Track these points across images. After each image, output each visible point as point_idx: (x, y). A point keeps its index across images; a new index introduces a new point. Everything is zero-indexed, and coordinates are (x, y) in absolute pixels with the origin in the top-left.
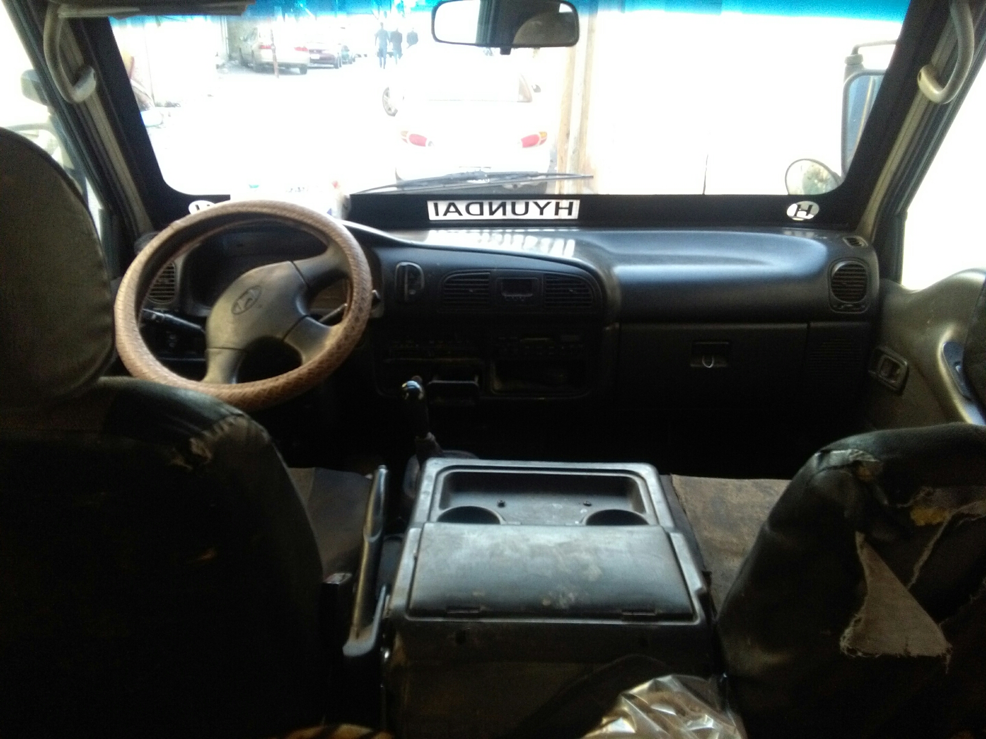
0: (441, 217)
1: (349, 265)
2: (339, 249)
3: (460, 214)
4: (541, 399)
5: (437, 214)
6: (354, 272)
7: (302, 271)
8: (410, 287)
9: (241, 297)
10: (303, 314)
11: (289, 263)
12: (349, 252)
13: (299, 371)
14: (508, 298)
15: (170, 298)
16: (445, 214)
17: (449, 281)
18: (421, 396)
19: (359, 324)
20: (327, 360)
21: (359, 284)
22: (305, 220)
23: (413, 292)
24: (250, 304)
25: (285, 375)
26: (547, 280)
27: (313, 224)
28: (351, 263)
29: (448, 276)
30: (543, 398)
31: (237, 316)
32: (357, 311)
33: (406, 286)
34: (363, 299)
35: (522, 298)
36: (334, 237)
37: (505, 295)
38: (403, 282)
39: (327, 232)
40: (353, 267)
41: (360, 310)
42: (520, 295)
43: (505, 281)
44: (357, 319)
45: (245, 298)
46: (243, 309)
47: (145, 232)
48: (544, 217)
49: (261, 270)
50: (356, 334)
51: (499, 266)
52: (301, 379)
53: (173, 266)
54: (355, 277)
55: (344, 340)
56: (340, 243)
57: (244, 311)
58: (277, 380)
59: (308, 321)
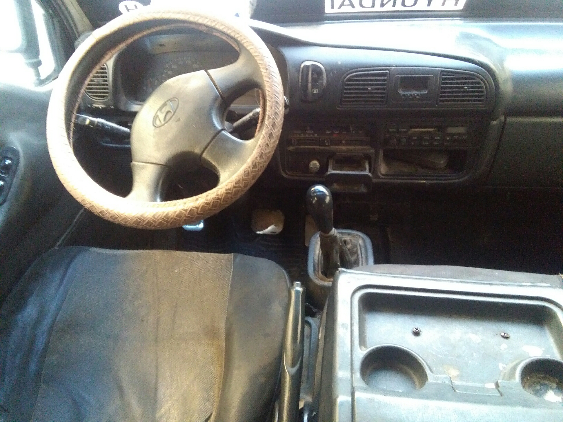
0: (336, 10)
1: (262, 76)
2: (251, 58)
3: (353, 7)
4: (422, 182)
5: (332, 7)
6: (266, 84)
7: (216, 82)
8: (313, 86)
9: (160, 109)
10: (220, 128)
11: (203, 72)
12: (261, 62)
13: (217, 191)
14: (404, 95)
15: (105, 96)
16: (340, 7)
17: (349, 80)
18: (328, 199)
19: (273, 140)
20: (243, 180)
21: (272, 98)
22: (217, 27)
23: (315, 91)
24: (168, 117)
25: (204, 194)
26: (444, 77)
27: (225, 30)
28: (263, 73)
29: (348, 75)
30: (424, 182)
31: (157, 130)
32: (270, 127)
33: (310, 85)
34: (276, 113)
35: (418, 95)
36: (245, 45)
37: (401, 92)
38: (307, 81)
39: (239, 39)
40: (265, 79)
41: (274, 125)
42: (415, 92)
43: (402, 78)
44: (271, 135)
45: (165, 110)
46: (163, 122)
47: (83, 32)
48: (432, 7)
49: (178, 80)
50: (270, 151)
51: (397, 64)
52: (219, 199)
53: (105, 66)
54: (267, 89)
55: (258, 158)
56: (251, 51)
57: (164, 124)
58: (197, 199)
59: (224, 135)
